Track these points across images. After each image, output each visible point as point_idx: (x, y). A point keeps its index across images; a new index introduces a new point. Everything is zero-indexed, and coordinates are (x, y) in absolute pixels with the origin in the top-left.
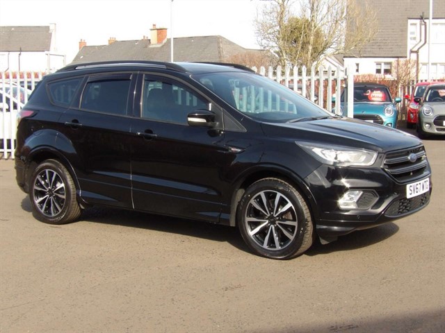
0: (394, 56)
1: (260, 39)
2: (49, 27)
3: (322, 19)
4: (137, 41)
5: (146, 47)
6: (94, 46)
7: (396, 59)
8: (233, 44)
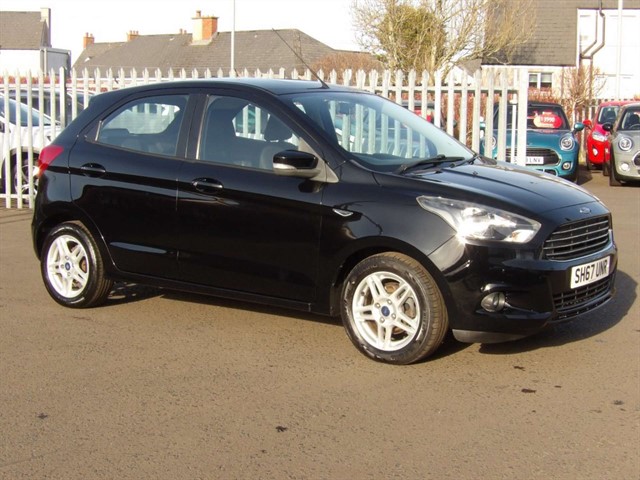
0: (556, 63)
1: (359, 34)
2: (39, 13)
3: (453, 6)
4: (172, 36)
5: (186, 44)
6: (106, 43)
7: (561, 68)
8: (317, 42)
